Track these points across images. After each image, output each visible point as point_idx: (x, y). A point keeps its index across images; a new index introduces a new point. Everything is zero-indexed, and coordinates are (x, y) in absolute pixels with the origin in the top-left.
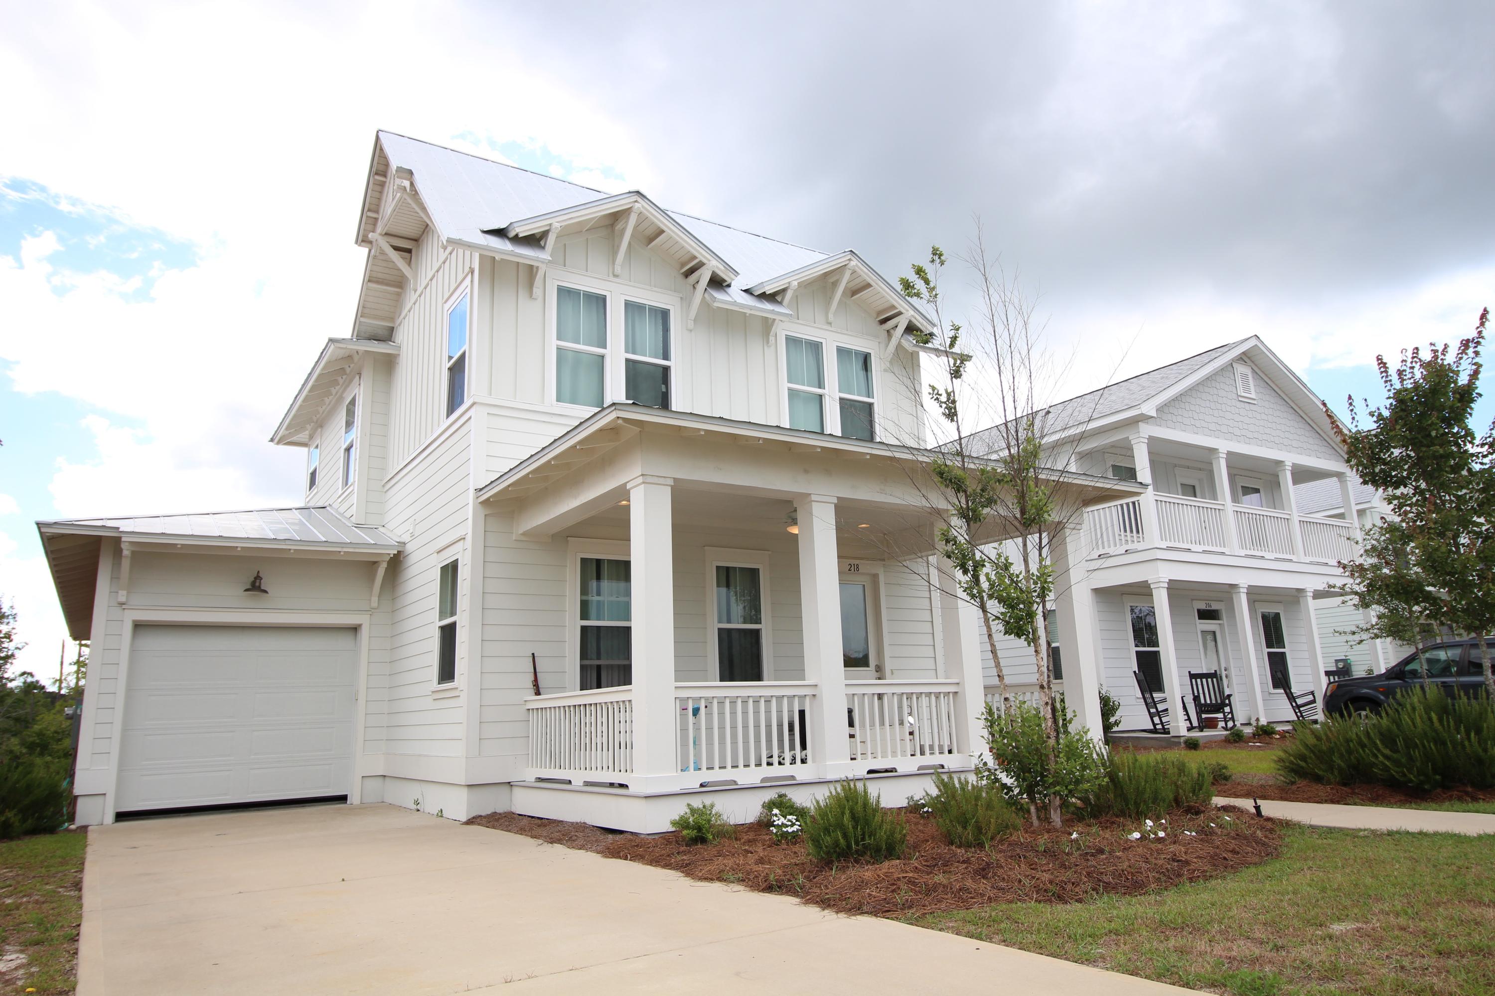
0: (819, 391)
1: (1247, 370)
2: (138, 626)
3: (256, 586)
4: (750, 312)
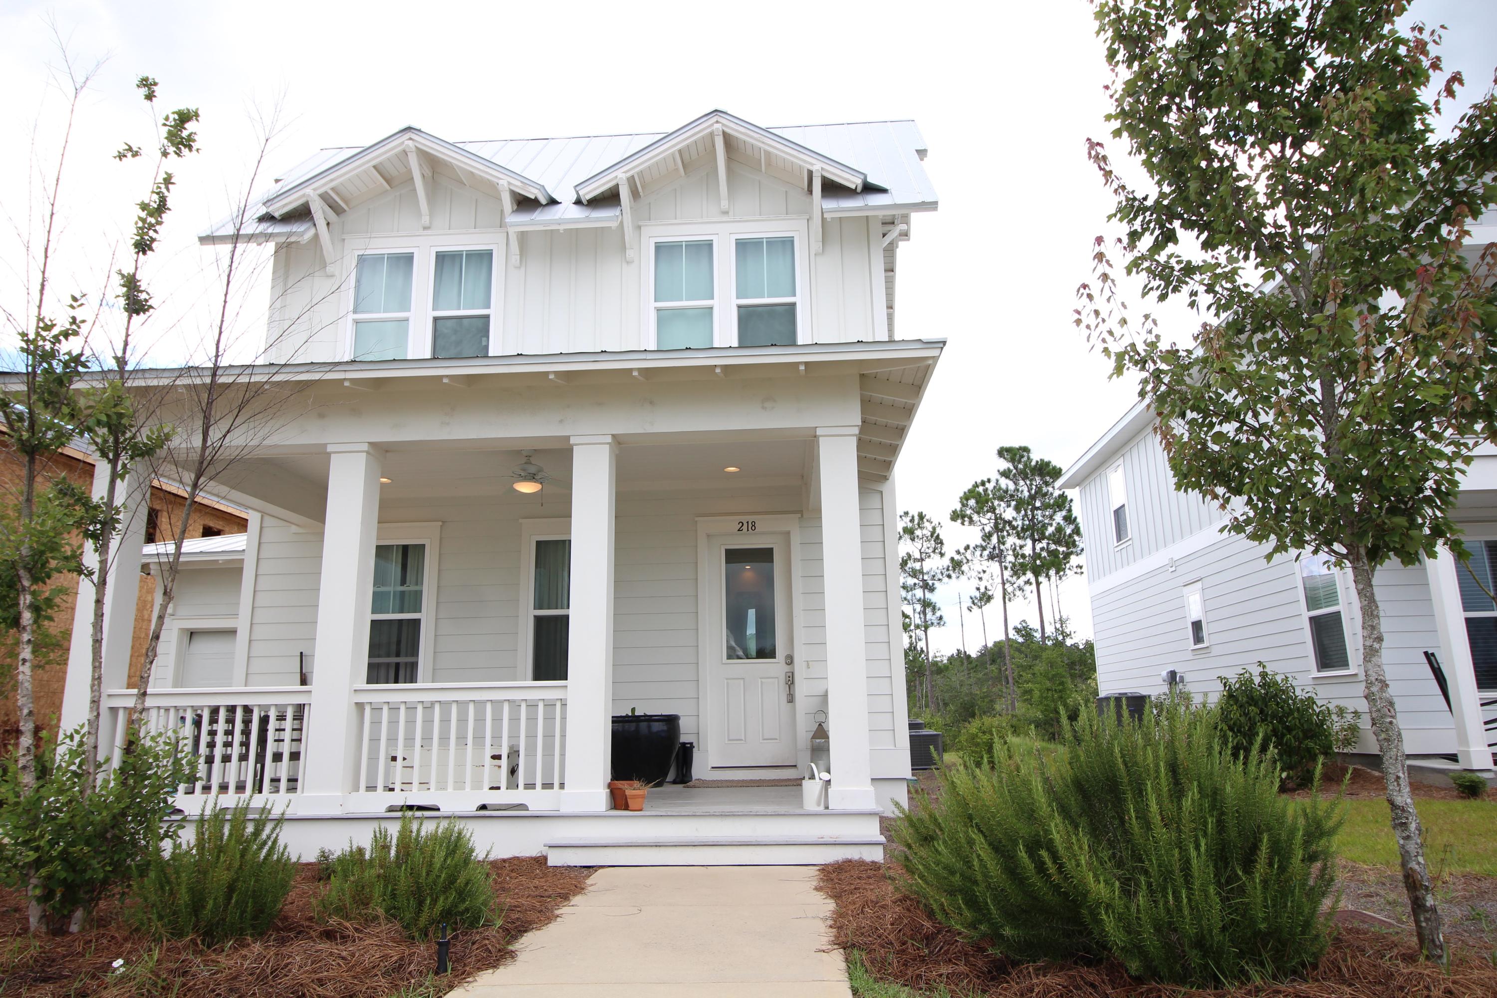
0: (709, 304)
2: (191, 634)
4: (561, 228)
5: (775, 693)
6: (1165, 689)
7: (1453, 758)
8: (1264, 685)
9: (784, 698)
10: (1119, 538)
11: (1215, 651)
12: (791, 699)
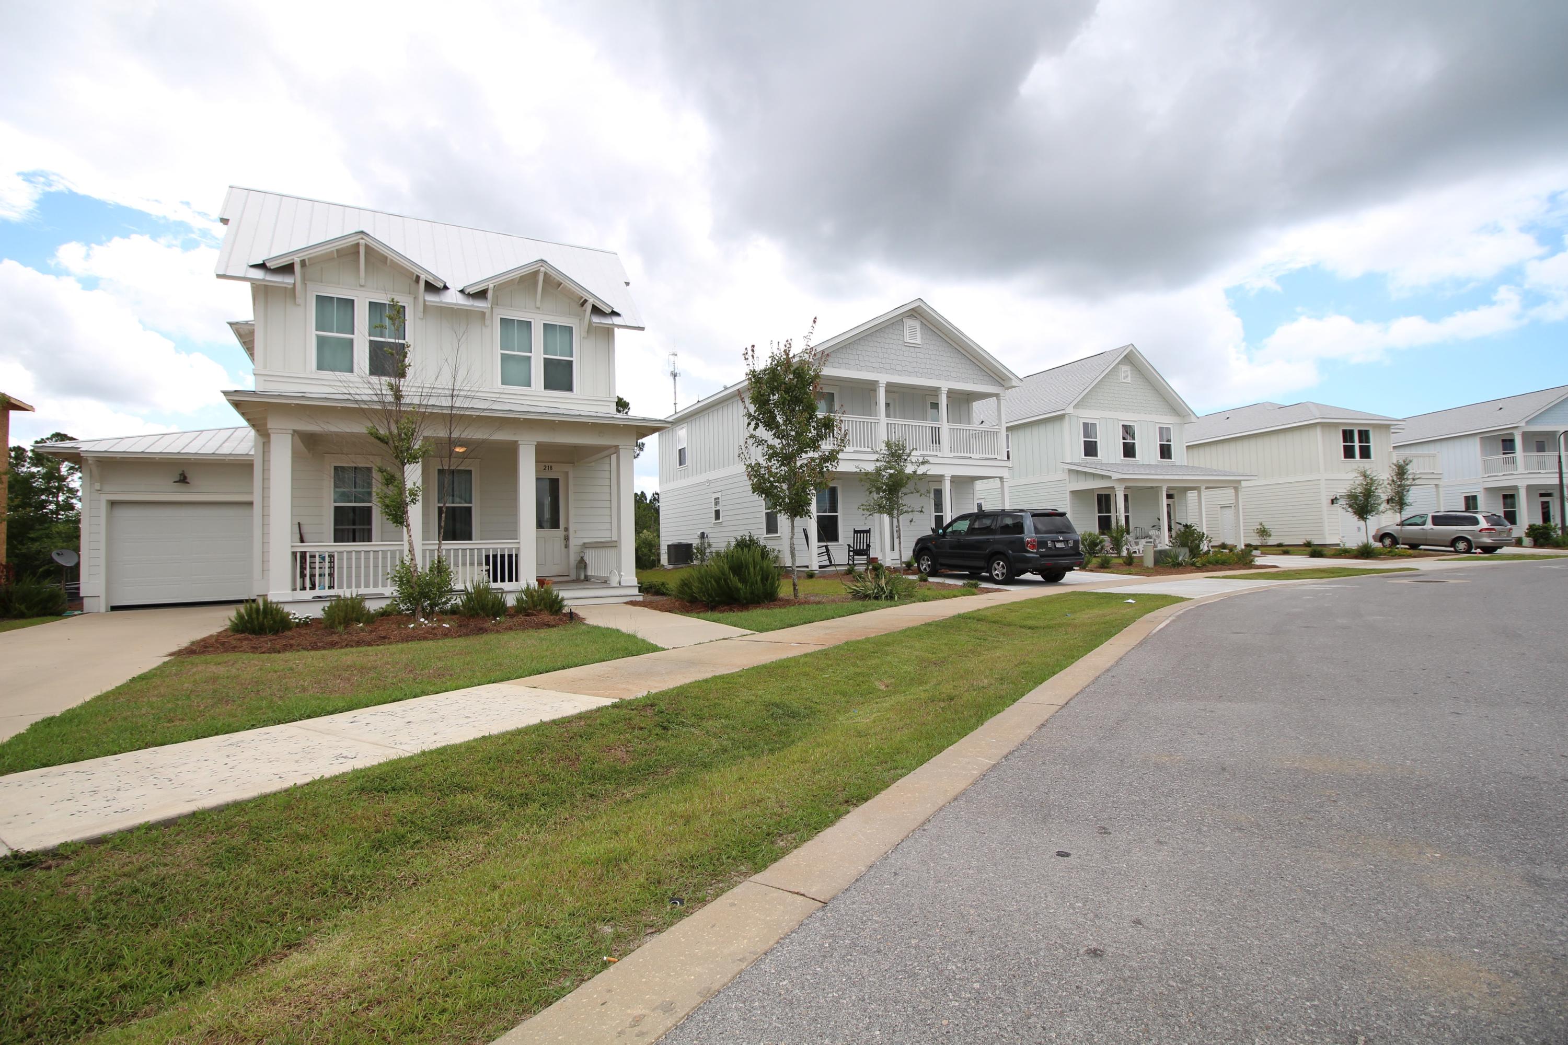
0: (528, 354)
1: (917, 324)
2: (113, 504)
3: (183, 479)
4: (456, 307)
5: (559, 543)
6: (698, 541)
7: (807, 567)
8: (750, 541)
9: (563, 546)
10: (680, 464)
11: (724, 524)
12: (567, 546)
